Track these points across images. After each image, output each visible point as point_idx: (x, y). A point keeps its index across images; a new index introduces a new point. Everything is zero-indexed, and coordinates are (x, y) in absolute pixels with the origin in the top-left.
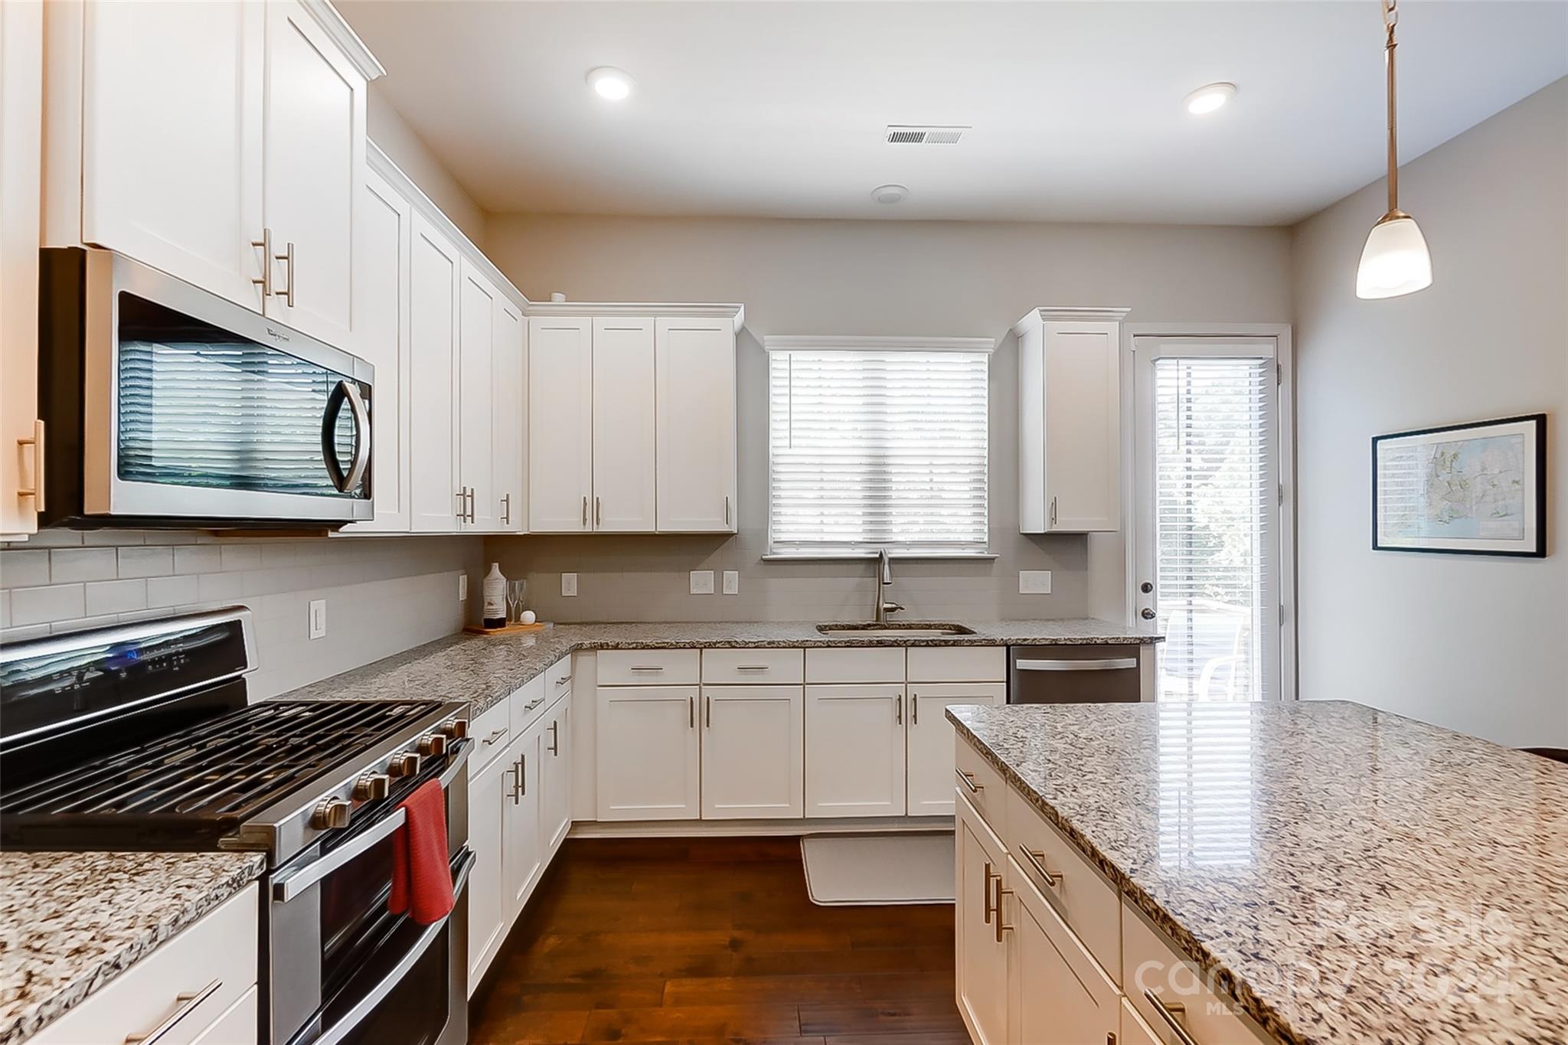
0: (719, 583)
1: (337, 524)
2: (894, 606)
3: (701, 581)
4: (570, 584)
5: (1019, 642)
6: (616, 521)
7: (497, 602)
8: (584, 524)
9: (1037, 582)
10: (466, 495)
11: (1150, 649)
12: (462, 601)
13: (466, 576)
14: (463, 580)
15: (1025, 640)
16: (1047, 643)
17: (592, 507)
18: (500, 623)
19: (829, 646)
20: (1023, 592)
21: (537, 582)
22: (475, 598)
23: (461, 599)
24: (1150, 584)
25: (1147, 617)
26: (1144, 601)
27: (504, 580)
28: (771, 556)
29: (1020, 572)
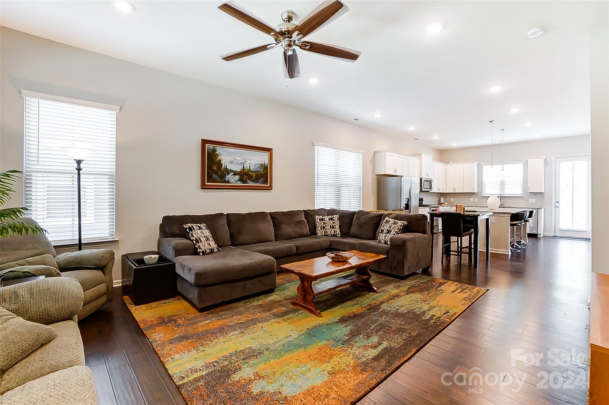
0: (474, 199)
1: (429, 191)
2: (503, 204)
3: (472, 199)
4: (452, 199)
6: (457, 191)
7: (442, 201)
8: (454, 191)
9: (532, 200)
10: (439, 188)
14: (438, 198)
17: (455, 189)
18: (443, 204)
20: (530, 202)
21: (448, 199)
22: (439, 201)
24: (558, 202)
25: (557, 207)
26: (557, 204)
27: (443, 199)
28: (483, 196)
29: (529, 199)
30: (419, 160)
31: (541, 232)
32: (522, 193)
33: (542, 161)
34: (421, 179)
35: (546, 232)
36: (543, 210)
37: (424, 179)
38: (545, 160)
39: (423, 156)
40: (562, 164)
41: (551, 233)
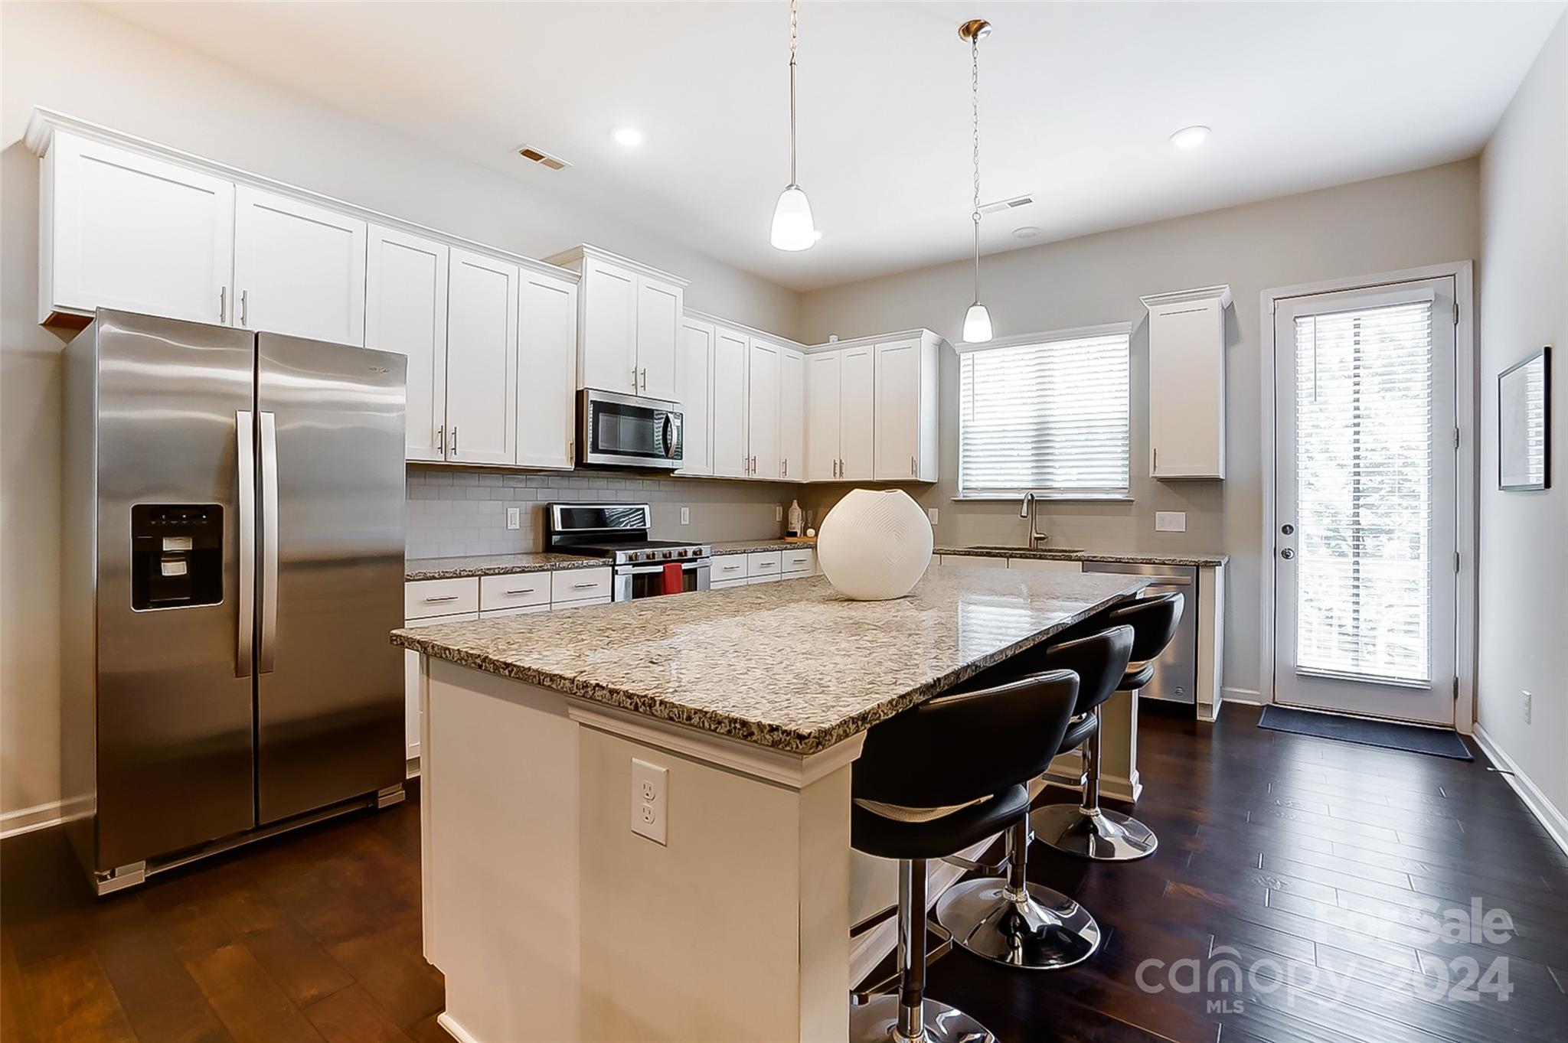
1: (666, 470)
2: (1043, 536)
5: (1091, 558)
7: (794, 523)
8: (834, 476)
9: (1172, 521)
10: (750, 460)
11: (1211, 572)
12: (779, 522)
13: (781, 508)
14: (779, 509)
15: (1094, 557)
16: (1113, 560)
17: (840, 466)
18: (794, 534)
19: (955, 554)
20: (1160, 530)
22: (785, 521)
23: (777, 520)
24: (1291, 527)
25: (1287, 557)
26: (1285, 541)
27: (799, 510)
28: (961, 498)
29: (1157, 513)
30: (572, 288)
31: (1211, 697)
32: (1126, 484)
33: (1213, 307)
34: (580, 395)
35: (1231, 686)
36: (1219, 570)
37: (593, 396)
38: (1229, 312)
39: (594, 264)
40: (1306, 327)
41: (1257, 690)
